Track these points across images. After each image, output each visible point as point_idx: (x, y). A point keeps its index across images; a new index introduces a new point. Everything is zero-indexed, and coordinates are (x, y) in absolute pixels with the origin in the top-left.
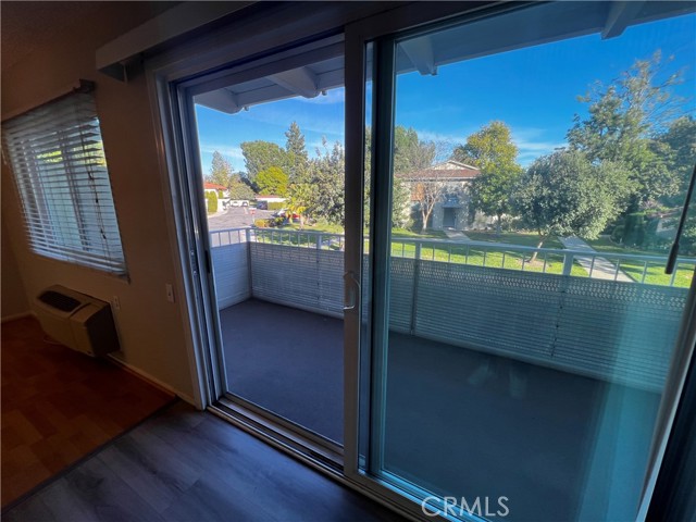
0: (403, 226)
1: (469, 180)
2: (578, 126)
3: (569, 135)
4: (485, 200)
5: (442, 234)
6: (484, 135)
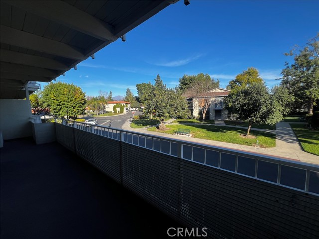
0: (195, 118)
1: (224, 96)
2: (288, 67)
3: (282, 72)
4: (230, 106)
5: (213, 122)
6: (244, 75)
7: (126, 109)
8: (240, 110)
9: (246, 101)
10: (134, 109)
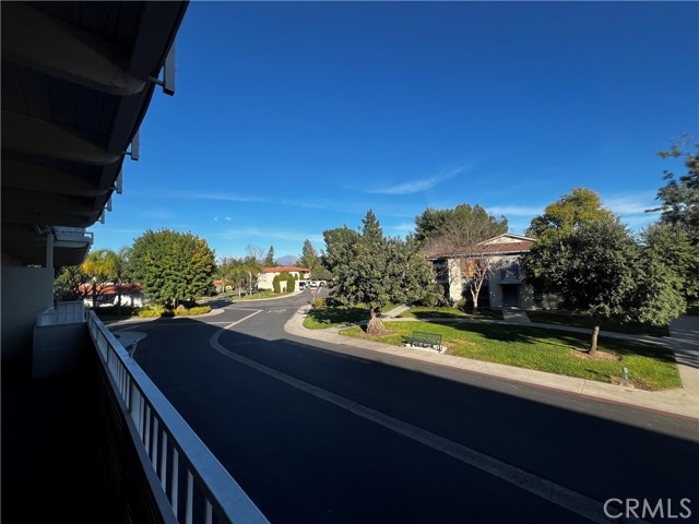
0: (455, 306)
1: (521, 254)
2: (673, 183)
3: (660, 195)
4: (537, 275)
5: (498, 314)
6: (564, 204)
7: (301, 284)
8: (563, 285)
9: (576, 263)
10: (318, 283)
